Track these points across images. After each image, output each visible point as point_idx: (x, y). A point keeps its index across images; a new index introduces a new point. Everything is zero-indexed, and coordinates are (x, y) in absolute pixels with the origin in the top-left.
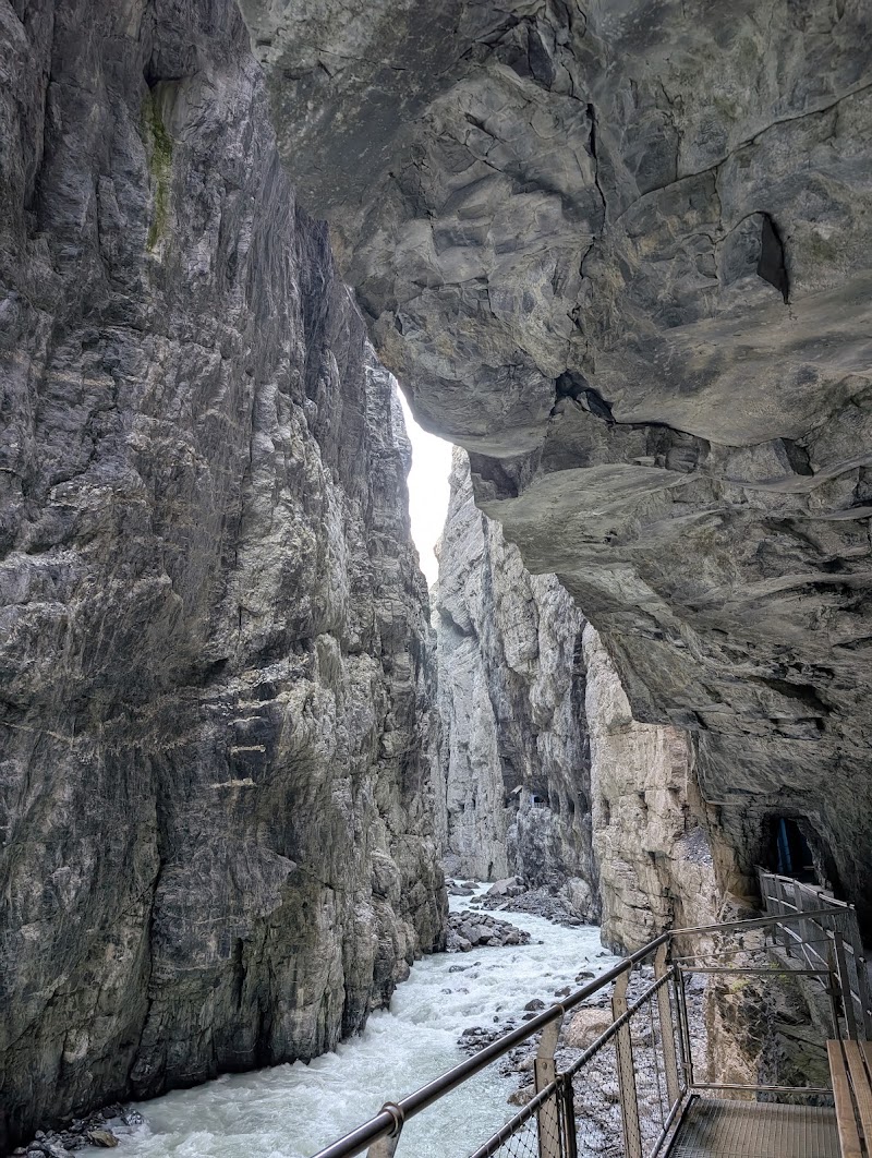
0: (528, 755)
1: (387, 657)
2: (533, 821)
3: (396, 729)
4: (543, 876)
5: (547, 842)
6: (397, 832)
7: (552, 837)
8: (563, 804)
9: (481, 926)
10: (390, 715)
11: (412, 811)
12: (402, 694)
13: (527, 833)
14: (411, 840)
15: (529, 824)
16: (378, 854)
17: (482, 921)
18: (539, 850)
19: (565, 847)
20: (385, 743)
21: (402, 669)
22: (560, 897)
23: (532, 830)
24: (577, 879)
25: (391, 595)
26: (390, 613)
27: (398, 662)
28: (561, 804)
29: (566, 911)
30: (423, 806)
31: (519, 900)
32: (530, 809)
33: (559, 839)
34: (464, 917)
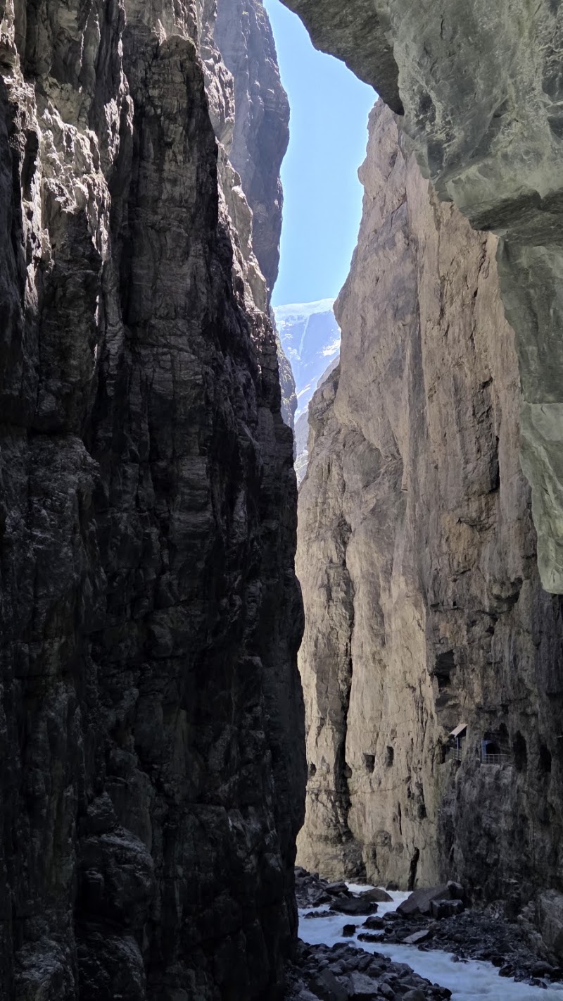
0: (478, 670)
1: (162, 464)
2: (483, 785)
3: (178, 603)
4: (496, 884)
5: (504, 824)
6: (178, 799)
7: (514, 815)
8: (532, 757)
9: (356, 975)
10: (166, 577)
11: (216, 760)
12: (192, 536)
13: (472, 808)
14: (209, 815)
15: (475, 792)
16: (118, 841)
17: (362, 964)
18: (491, 838)
19: (534, 833)
20: (157, 629)
21: (193, 488)
22: (521, 923)
23: (480, 801)
24: (552, 892)
25: (172, 340)
26: (168, 376)
27: (185, 474)
28: (530, 757)
29: (530, 948)
30: (242, 751)
31: (449, 925)
32: (478, 764)
33: (524, 819)
34: (334, 955)
